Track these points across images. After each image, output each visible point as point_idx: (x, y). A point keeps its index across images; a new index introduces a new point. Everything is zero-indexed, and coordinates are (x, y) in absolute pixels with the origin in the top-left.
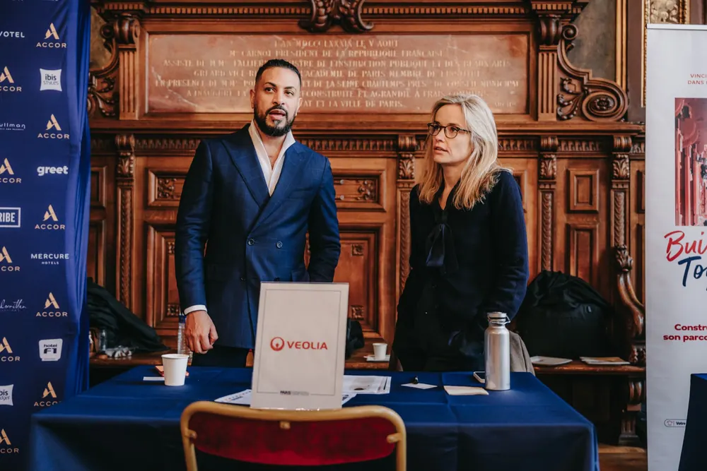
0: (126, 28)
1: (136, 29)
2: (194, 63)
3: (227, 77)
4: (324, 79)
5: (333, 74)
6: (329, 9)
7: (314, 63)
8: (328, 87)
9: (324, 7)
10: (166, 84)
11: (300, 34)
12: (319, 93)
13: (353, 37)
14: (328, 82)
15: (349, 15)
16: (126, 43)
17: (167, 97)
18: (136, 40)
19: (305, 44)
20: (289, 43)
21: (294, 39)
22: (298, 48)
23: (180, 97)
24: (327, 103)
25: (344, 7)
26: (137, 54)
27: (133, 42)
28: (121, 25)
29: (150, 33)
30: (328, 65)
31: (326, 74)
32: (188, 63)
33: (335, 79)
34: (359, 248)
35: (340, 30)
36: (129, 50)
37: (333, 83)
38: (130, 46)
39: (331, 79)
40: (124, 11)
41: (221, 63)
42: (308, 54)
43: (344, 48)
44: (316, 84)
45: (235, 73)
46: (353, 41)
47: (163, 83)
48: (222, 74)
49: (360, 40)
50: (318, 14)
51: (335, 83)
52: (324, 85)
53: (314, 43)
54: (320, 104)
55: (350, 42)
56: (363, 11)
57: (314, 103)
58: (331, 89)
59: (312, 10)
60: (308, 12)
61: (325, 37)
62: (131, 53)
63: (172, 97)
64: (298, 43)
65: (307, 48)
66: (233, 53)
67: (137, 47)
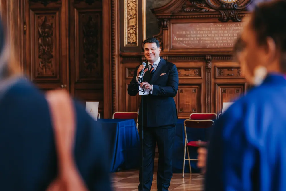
0: (165, 23)
1: (168, 23)
2: (186, 32)
3: (196, 37)
4: (226, 37)
5: (229, 35)
6: (227, 16)
7: (224, 32)
8: (228, 39)
9: (226, 15)
10: (177, 39)
11: (219, 22)
12: (225, 41)
13: (235, 23)
14: (228, 38)
15: (234, 17)
16: (165, 27)
17: (178, 43)
18: (168, 26)
19: (220, 26)
20: (216, 26)
21: (217, 24)
22: (218, 27)
23: (182, 43)
24: (228, 44)
25: (232, 15)
26: (169, 31)
27: (167, 27)
28: (164, 22)
29: (173, 23)
30: (228, 32)
31: (227, 35)
32: (184, 33)
33: (230, 37)
34: (238, 90)
35: (231, 21)
36: (166, 30)
37: (229, 38)
38: (166, 28)
39: (228, 36)
40: (164, 18)
41: (194, 32)
42: (221, 29)
43: (233, 26)
44: (224, 38)
45: (199, 35)
46: (236, 25)
47: (176, 39)
48: (195, 36)
49: (238, 24)
50: (224, 17)
51: (230, 38)
52: (227, 39)
53: (223, 25)
54: (226, 45)
55: (234, 25)
56: (238, 15)
57: (224, 44)
58: (229, 40)
59: (222, 16)
60: (221, 16)
61: (227, 23)
62: (167, 31)
63: (179, 43)
64: (218, 25)
65: (221, 27)
66: (198, 29)
67: (168, 28)
